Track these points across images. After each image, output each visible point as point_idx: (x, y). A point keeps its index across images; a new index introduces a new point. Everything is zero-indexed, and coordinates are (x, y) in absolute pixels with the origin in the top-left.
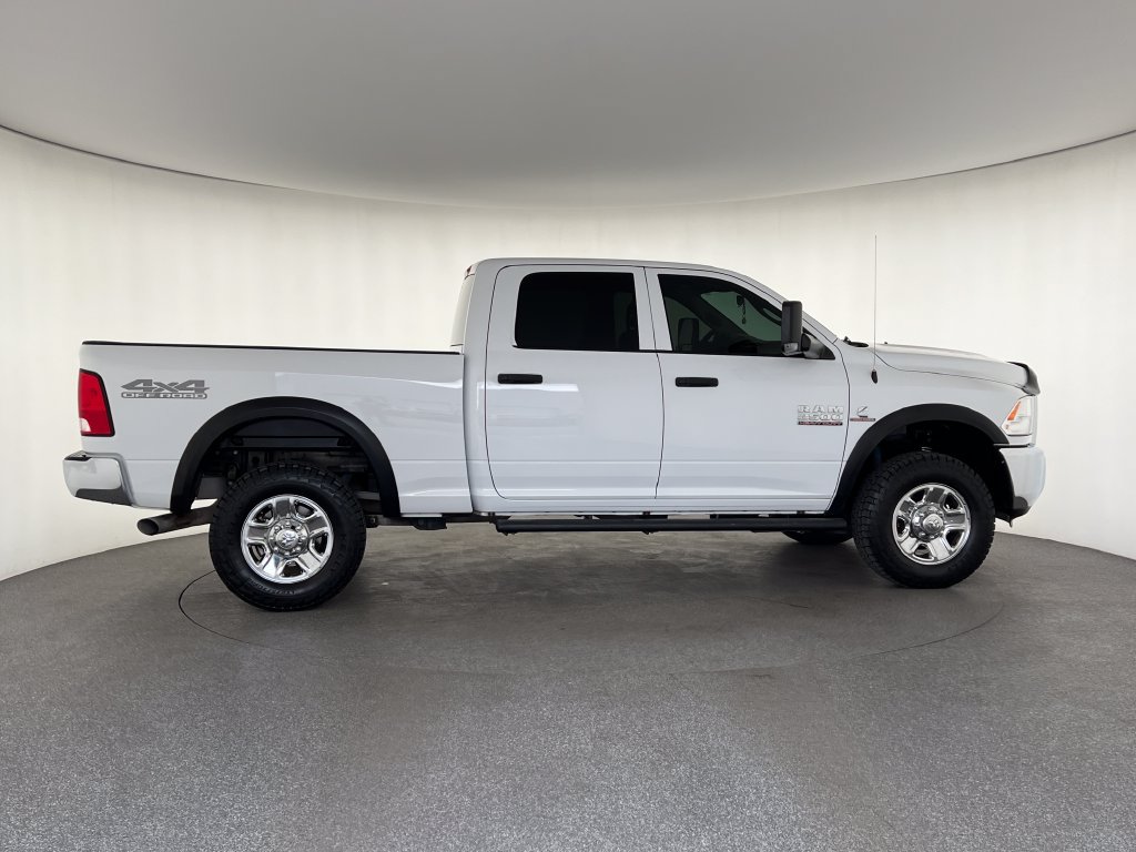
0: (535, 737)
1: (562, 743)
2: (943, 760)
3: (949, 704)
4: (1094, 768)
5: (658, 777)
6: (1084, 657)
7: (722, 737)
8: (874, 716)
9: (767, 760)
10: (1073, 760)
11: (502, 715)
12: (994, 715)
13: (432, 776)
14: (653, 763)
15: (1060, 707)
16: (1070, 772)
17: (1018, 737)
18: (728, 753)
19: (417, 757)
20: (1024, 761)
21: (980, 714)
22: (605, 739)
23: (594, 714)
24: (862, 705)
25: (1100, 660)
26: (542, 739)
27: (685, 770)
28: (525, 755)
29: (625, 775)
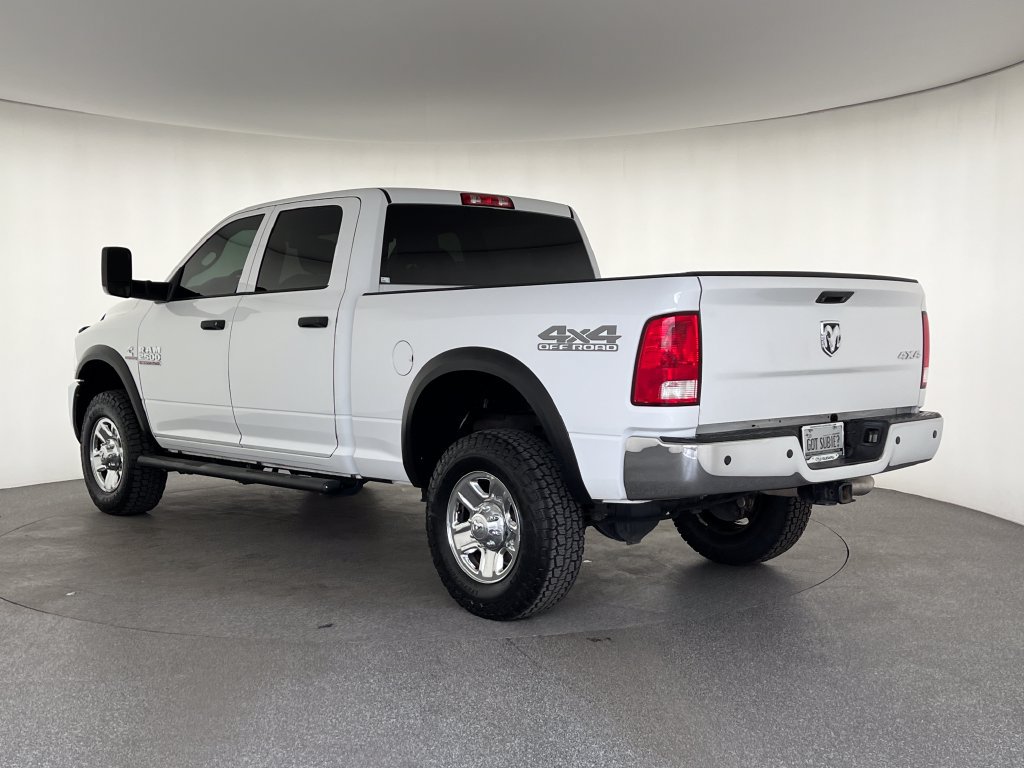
0: (360, 711)
1: (389, 718)
2: (787, 727)
3: (793, 665)
4: (938, 730)
5: (492, 753)
6: (929, 613)
7: (561, 706)
8: (717, 681)
9: (606, 731)
10: (918, 724)
11: (324, 689)
12: (839, 676)
13: (246, 759)
14: (485, 737)
15: (905, 666)
16: (915, 737)
17: (862, 699)
18: (565, 723)
19: (229, 738)
20: (868, 725)
21: (825, 676)
22: (436, 712)
23: (424, 685)
24: (705, 668)
25: (944, 615)
26: (368, 714)
27: (520, 744)
28: (348, 732)
29: (456, 752)
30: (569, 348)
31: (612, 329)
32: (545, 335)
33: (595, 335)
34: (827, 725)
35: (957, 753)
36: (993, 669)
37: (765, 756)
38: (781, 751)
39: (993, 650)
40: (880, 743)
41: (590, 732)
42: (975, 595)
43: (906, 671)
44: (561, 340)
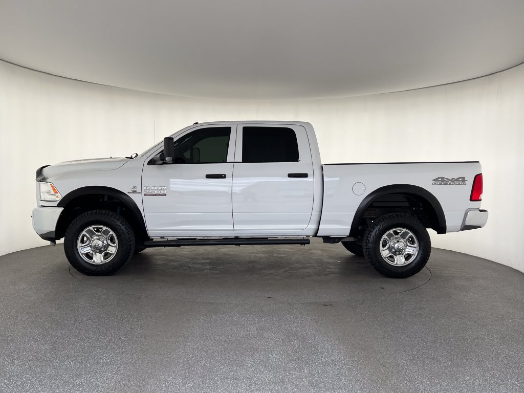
30: (447, 184)
31: (463, 178)
32: (436, 180)
33: (457, 180)
34: (422, 340)
35: (475, 352)
36: (492, 322)
37: (397, 350)
38: (403, 349)
39: (492, 314)
40: (444, 347)
41: (325, 339)
42: (485, 293)
43: (455, 321)
44: (443, 181)
